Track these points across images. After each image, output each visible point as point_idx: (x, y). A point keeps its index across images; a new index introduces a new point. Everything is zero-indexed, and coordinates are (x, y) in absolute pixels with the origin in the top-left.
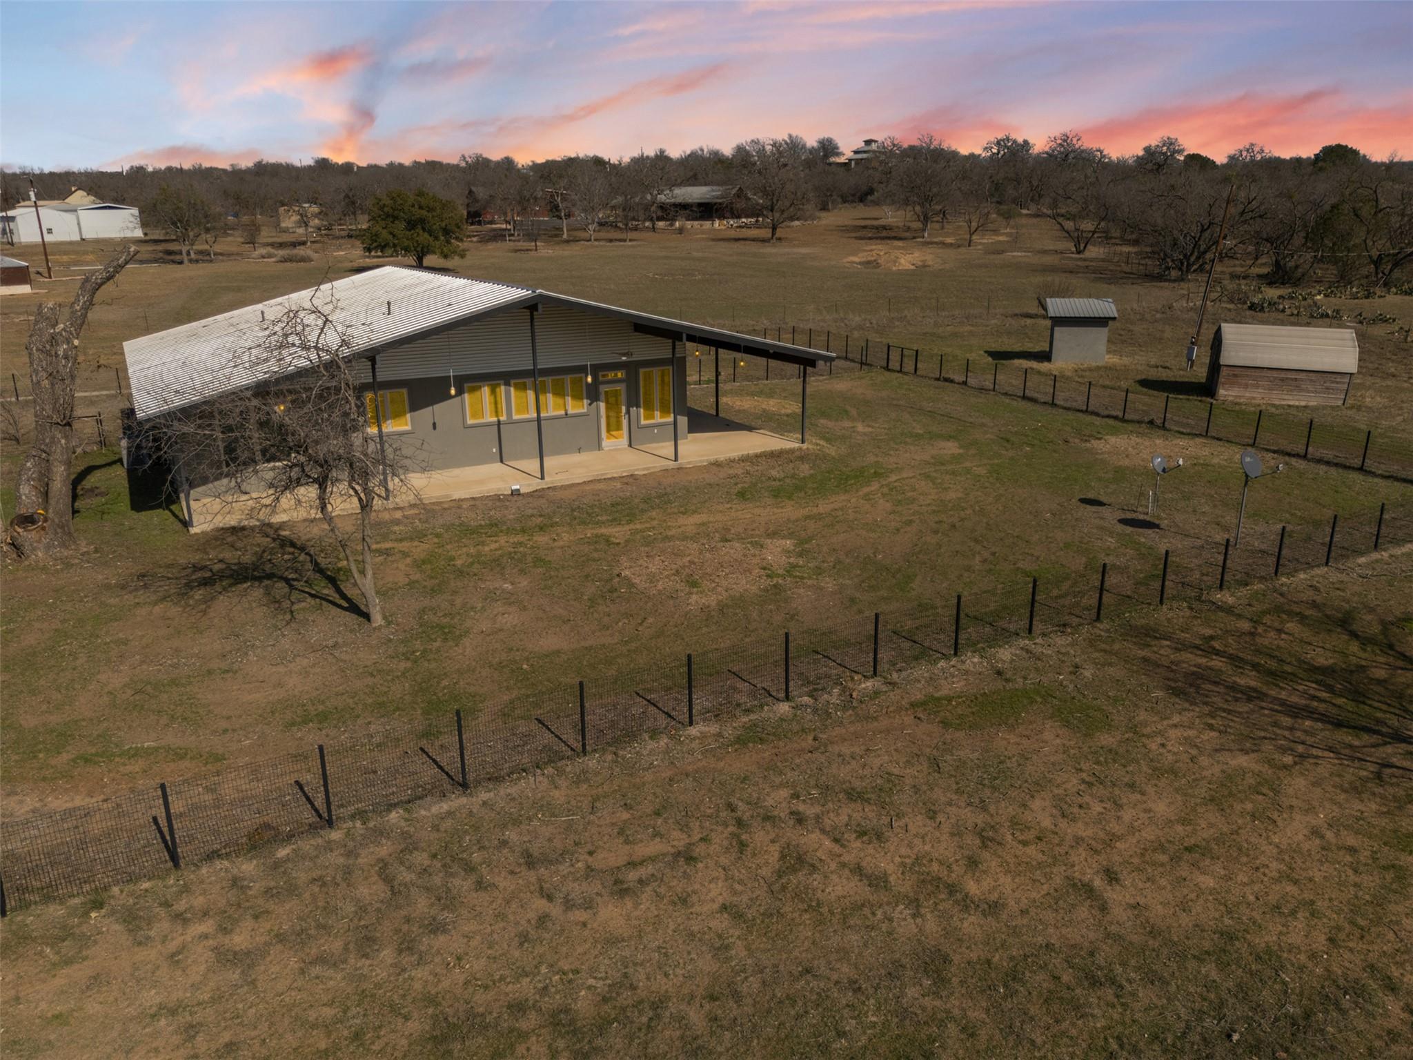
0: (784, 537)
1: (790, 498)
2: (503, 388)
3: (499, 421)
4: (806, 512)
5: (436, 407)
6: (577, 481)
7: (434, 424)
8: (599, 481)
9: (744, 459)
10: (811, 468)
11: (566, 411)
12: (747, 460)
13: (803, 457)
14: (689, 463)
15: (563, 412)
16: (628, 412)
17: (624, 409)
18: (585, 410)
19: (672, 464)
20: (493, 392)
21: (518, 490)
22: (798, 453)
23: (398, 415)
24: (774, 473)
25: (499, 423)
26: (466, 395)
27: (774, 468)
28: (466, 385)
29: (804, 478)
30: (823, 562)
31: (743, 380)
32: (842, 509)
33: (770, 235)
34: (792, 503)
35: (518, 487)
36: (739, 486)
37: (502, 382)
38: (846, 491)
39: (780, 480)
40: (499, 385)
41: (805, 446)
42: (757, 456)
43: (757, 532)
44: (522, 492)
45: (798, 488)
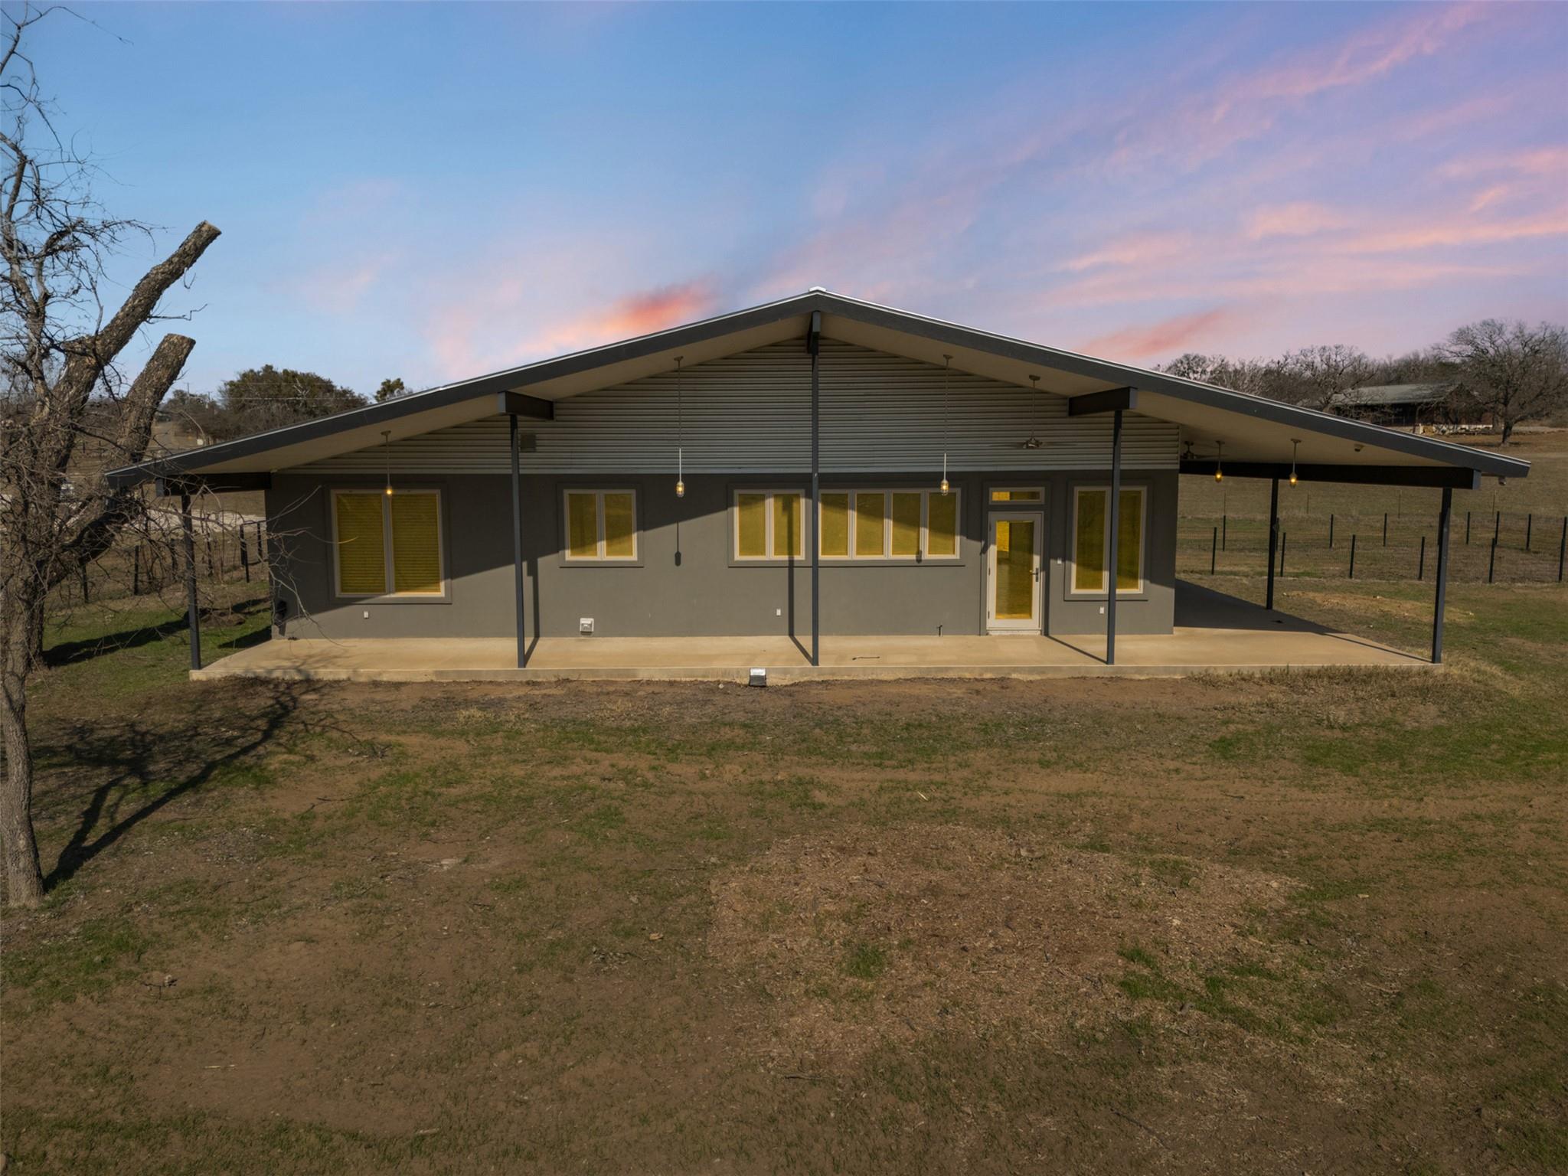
0: (1268, 869)
1: (1348, 770)
2: (803, 501)
3: (791, 562)
4: (1380, 809)
5: (684, 525)
6: (884, 677)
7: (678, 556)
8: (925, 681)
9: (1272, 678)
10: (1442, 715)
11: (919, 553)
12: (1281, 682)
13: (1426, 690)
14: (1139, 670)
15: (913, 557)
16: (1045, 567)
17: (1037, 560)
18: (956, 556)
19: (1097, 668)
20: (788, 507)
21: (763, 678)
22: (1418, 681)
23: (616, 533)
24: (1340, 714)
25: (791, 565)
26: (736, 510)
27: (1341, 702)
28: (737, 492)
29: (1414, 733)
30: (1362, 973)
31: (1368, 577)
32: (1497, 818)
33: (1501, 441)
34: (1351, 781)
35: (761, 672)
36: (1232, 727)
37: (802, 491)
38: (1527, 775)
39: (1344, 728)
40: (798, 496)
41: (1439, 669)
42: (1309, 675)
43: (1206, 840)
44: (769, 682)
45: (1383, 751)
